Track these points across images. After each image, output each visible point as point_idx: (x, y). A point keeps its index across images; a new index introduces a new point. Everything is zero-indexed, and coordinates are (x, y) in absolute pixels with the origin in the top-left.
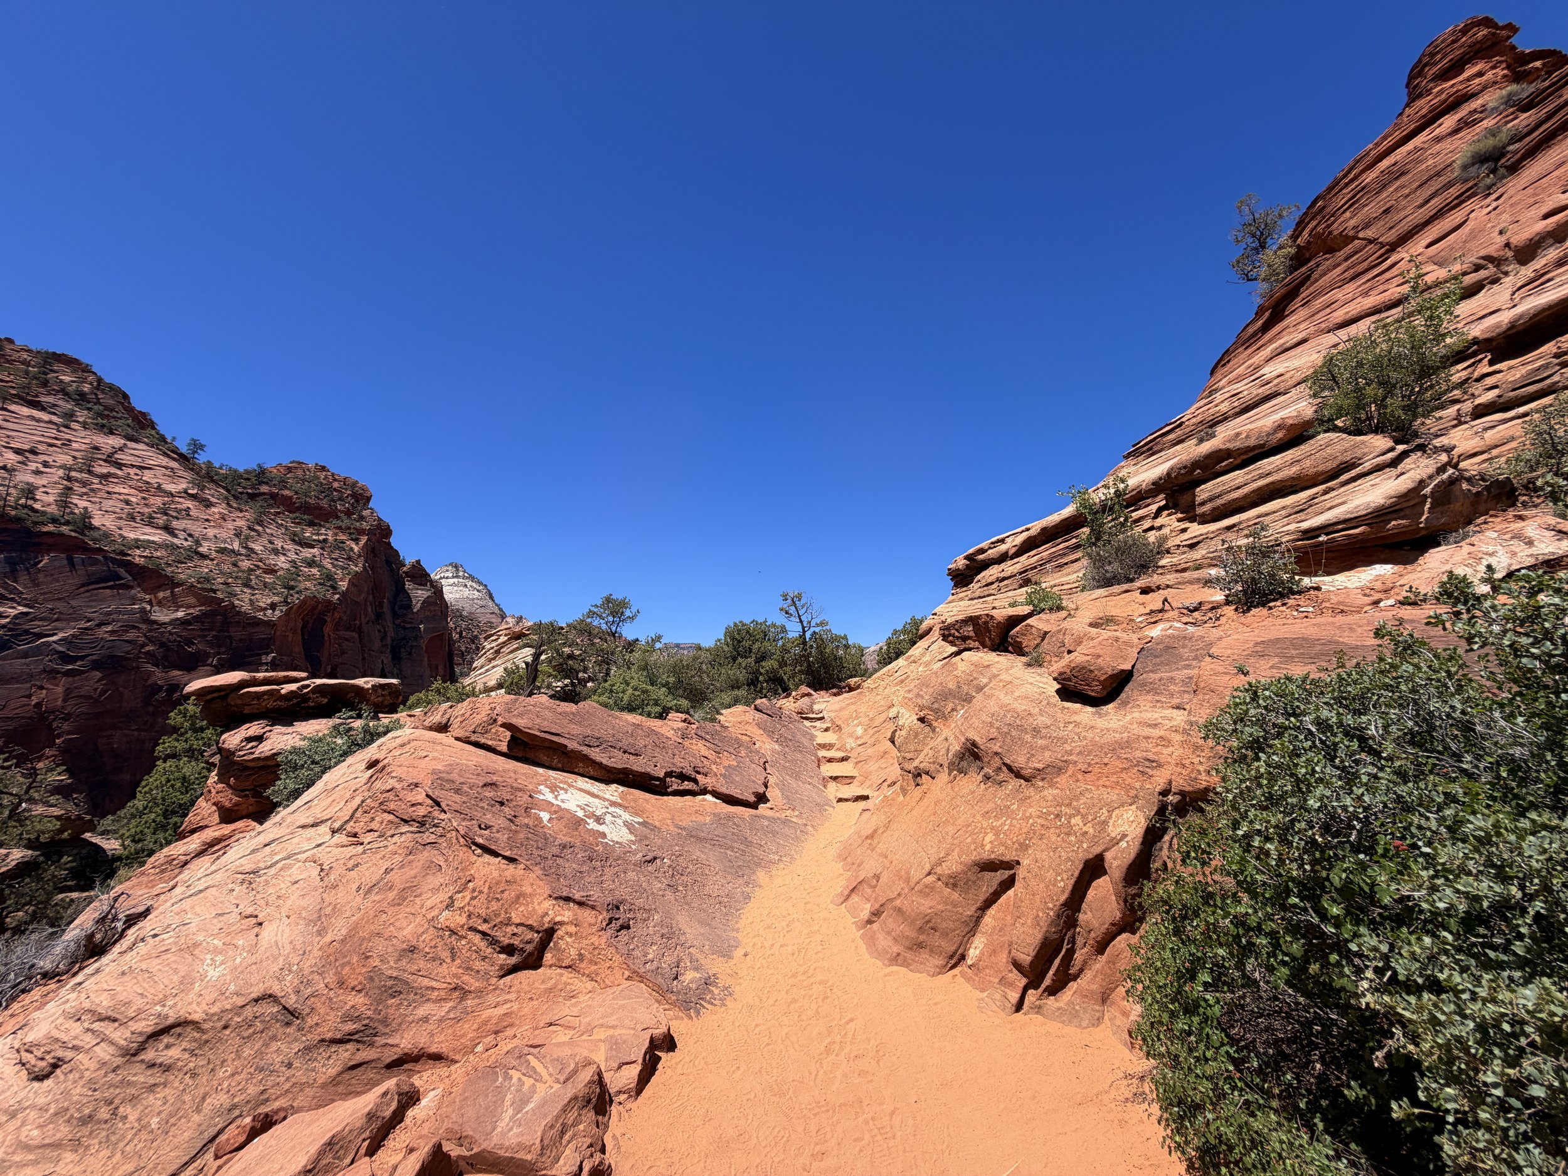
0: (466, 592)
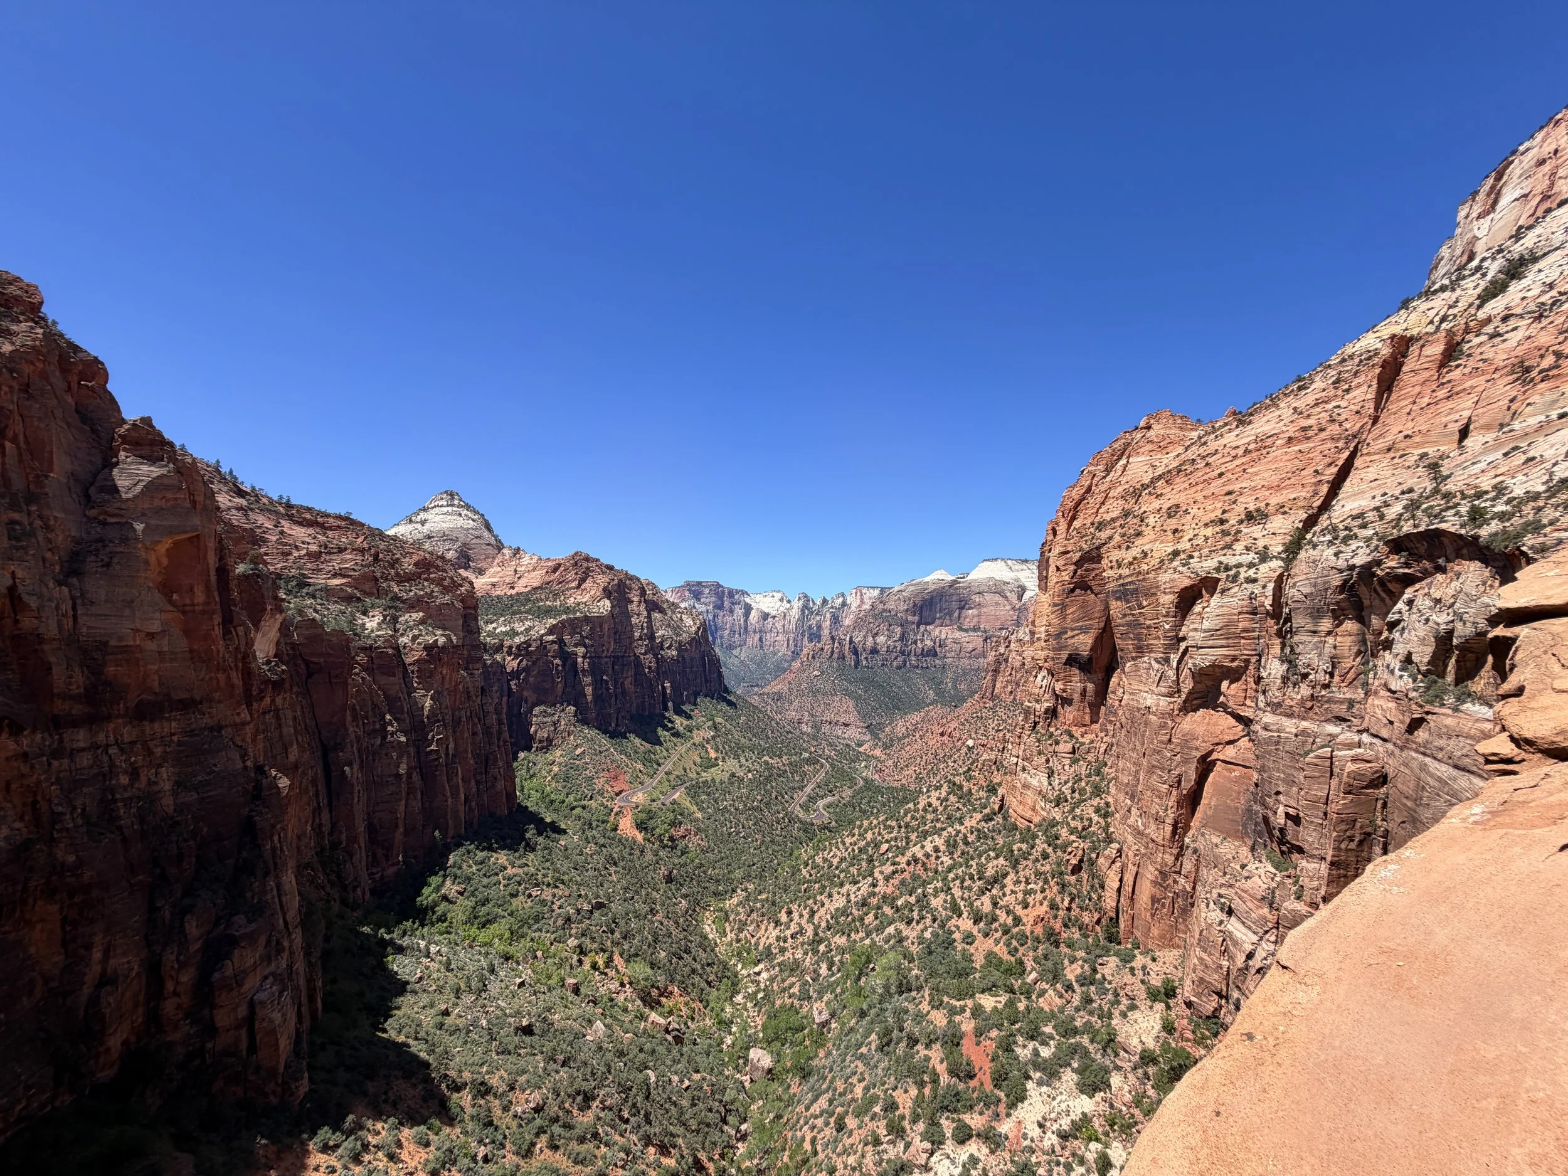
0: (461, 522)
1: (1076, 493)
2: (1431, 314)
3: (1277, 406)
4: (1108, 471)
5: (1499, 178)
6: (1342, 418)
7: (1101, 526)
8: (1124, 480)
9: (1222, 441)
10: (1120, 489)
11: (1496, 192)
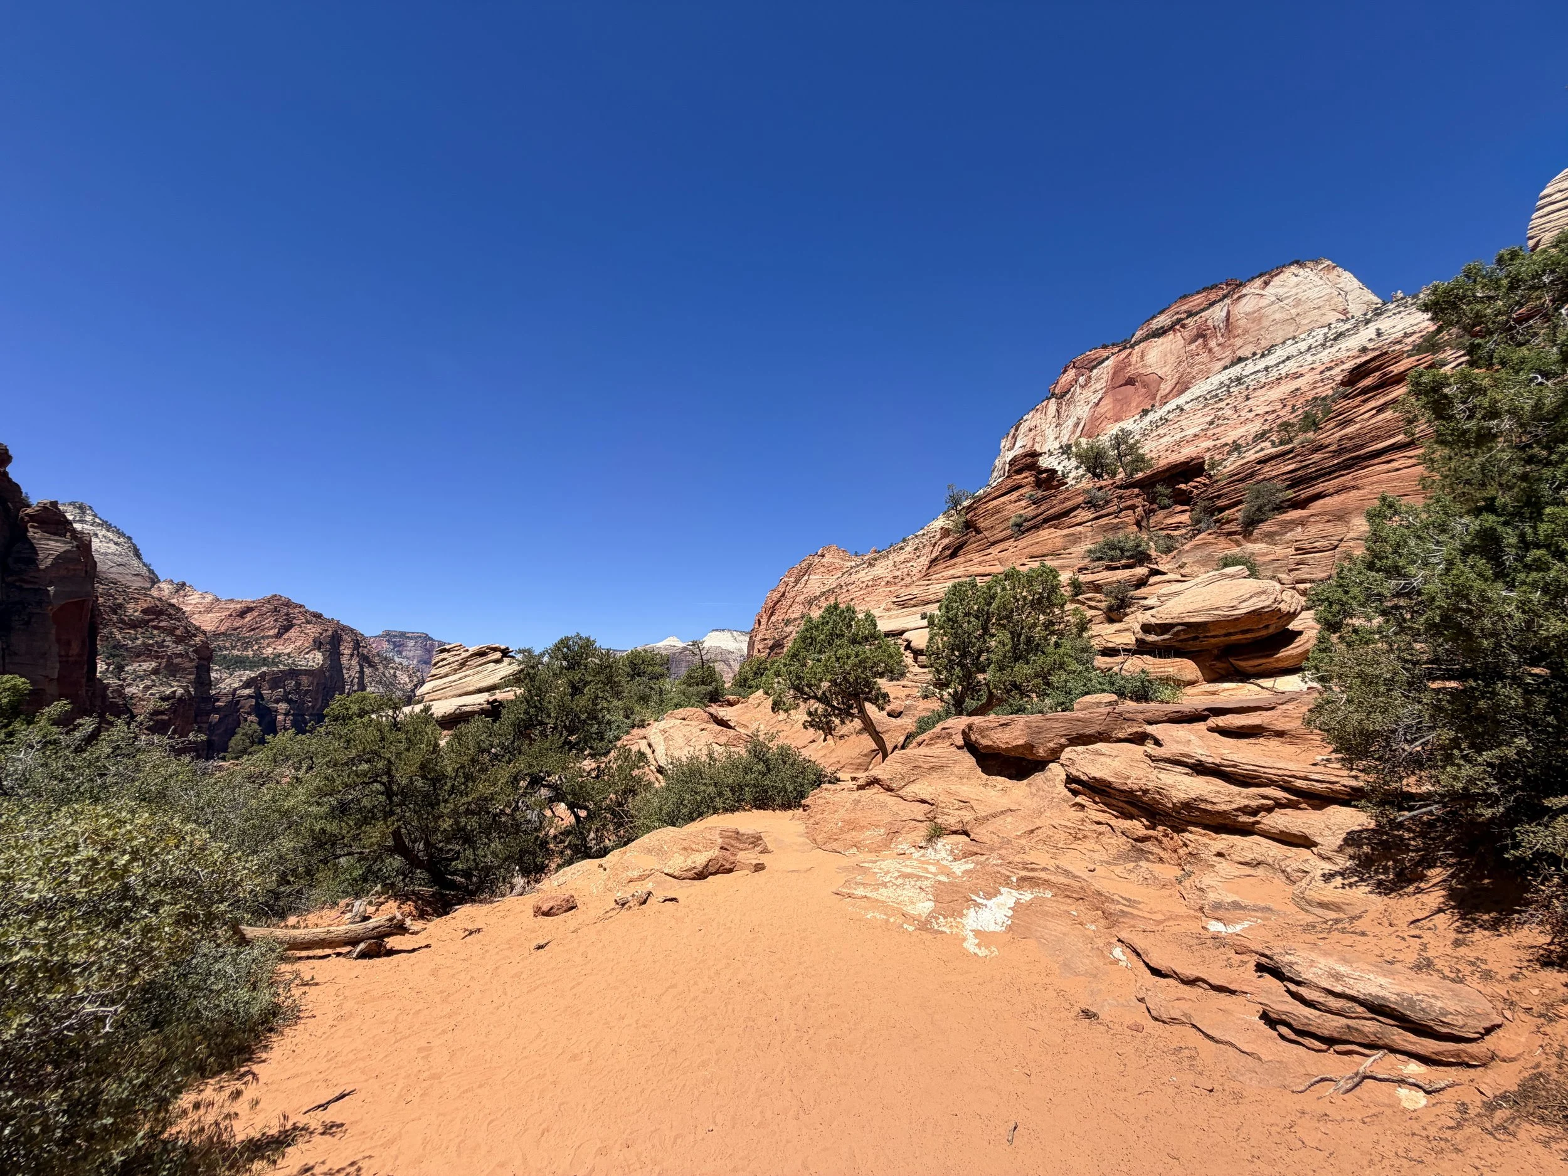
1: (776, 596)
3: (888, 557)
4: (797, 582)
5: (1016, 430)
7: (788, 623)
8: (805, 591)
9: (859, 576)
10: (802, 597)
11: (1015, 437)
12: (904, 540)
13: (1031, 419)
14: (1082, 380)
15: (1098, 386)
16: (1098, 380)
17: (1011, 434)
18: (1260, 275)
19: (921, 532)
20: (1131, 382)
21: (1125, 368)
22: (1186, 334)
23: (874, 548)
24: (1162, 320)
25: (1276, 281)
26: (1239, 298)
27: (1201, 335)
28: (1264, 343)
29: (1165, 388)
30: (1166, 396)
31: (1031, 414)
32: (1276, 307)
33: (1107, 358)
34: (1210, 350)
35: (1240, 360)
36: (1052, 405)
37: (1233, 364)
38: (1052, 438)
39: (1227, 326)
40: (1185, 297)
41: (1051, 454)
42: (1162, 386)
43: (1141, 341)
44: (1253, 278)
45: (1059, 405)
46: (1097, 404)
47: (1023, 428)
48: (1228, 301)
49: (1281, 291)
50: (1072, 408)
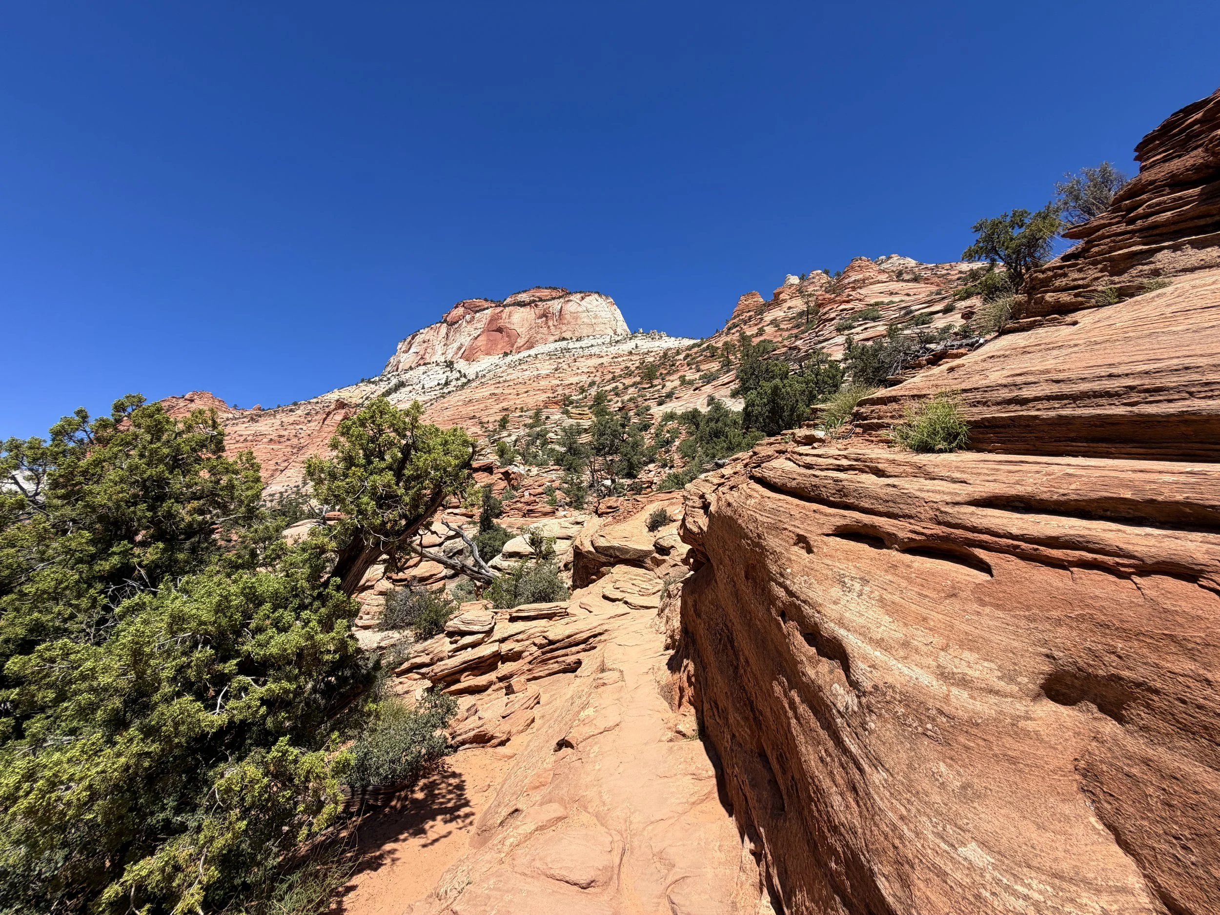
2: (364, 393)
3: (275, 416)
5: (413, 339)
6: (301, 436)
9: (236, 428)
11: (410, 344)
12: (295, 404)
13: (425, 334)
14: (468, 317)
15: (479, 325)
16: (479, 321)
17: (408, 340)
18: (580, 292)
19: (315, 400)
20: (500, 330)
21: (497, 319)
22: (537, 311)
23: (258, 405)
24: (524, 297)
25: (587, 299)
26: (568, 301)
27: (545, 315)
28: (577, 334)
29: (520, 342)
30: (520, 347)
31: (427, 329)
32: (585, 314)
33: (487, 308)
34: (549, 327)
35: (564, 339)
36: (444, 329)
37: (559, 340)
38: (440, 353)
39: (560, 315)
40: (539, 287)
41: (438, 365)
42: (519, 340)
43: (510, 305)
44: (576, 292)
45: (448, 331)
46: (476, 338)
47: (419, 338)
48: (562, 300)
49: (589, 306)
50: (458, 335)
